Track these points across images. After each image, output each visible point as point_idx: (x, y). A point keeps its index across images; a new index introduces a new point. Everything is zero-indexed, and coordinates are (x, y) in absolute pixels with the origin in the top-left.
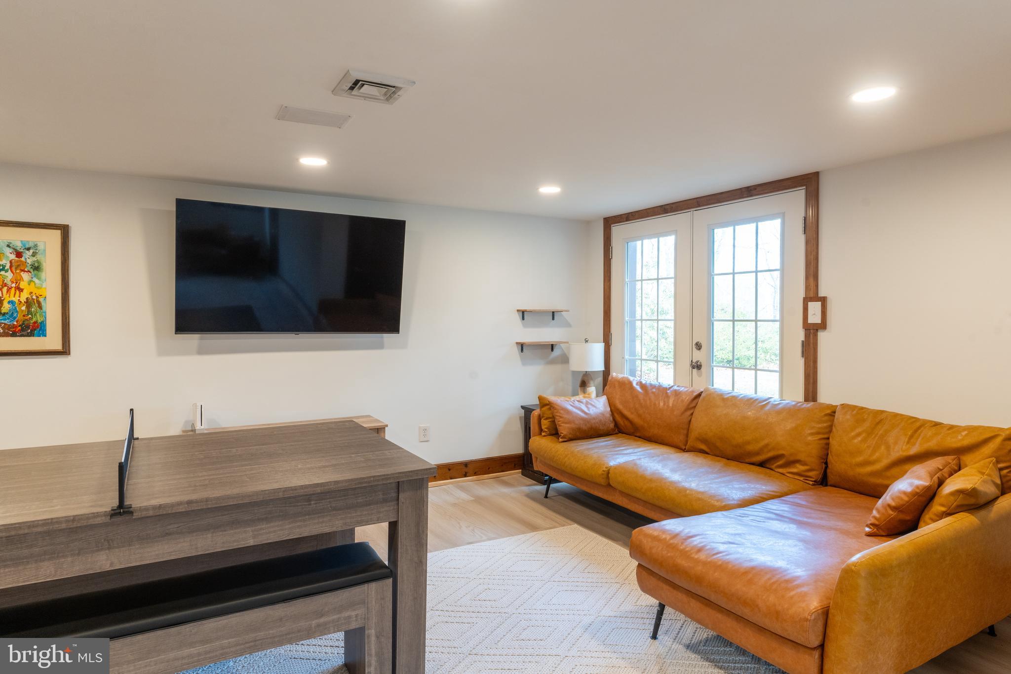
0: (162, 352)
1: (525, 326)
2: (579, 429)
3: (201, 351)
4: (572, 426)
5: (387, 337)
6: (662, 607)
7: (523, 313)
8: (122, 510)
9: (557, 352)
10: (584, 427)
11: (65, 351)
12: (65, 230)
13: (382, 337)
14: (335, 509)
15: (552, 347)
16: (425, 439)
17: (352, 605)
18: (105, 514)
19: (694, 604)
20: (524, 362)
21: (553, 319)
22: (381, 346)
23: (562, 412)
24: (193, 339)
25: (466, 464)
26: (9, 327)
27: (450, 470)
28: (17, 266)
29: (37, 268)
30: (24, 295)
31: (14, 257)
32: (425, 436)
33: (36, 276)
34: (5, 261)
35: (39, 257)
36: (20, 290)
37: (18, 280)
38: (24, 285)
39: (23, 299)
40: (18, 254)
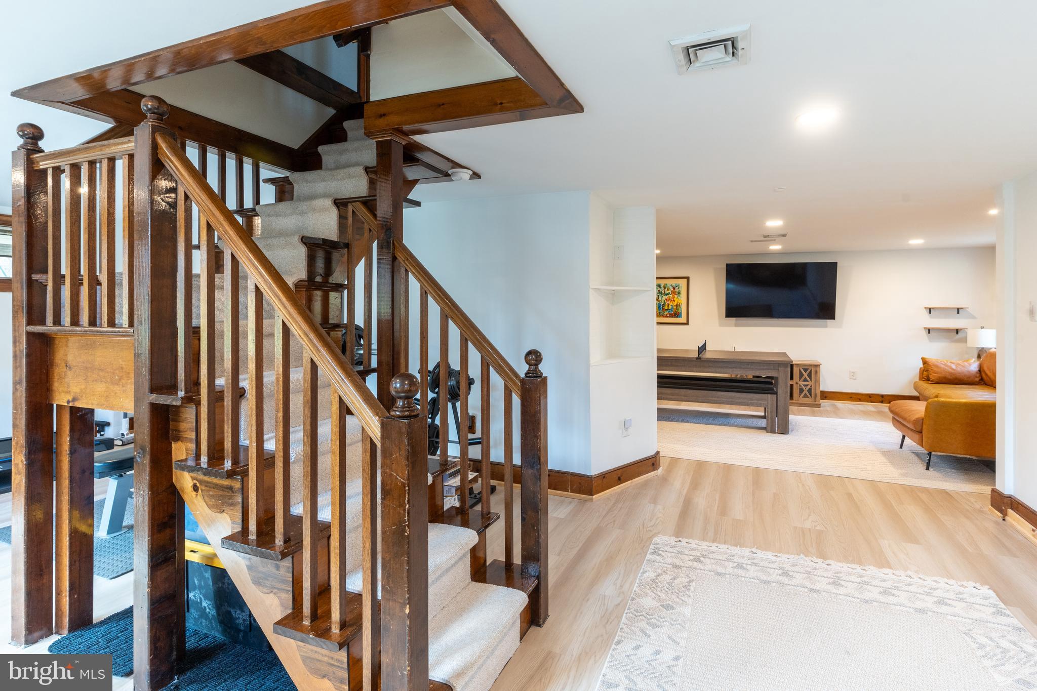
0: (721, 325)
1: (931, 317)
2: (945, 378)
3: (736, 325)
4: (940, 375)
5: (829, 322)
6: (904, 437)
7: (930, 310)
8: (699, 358)
9: (960, 335)
10: (949, 377)
11: (687, 323)
12: (688, 278)
13: (827, 322)
14: (756, 369)
15: (957, 331)
16: (854, 378)
17: (762, 400)
18: (695, 358)
19: (901, 426)
20: (931, 340)
21: (958, 313)
22: (826, 326)
23: (933, 367)
24: (733, 320)
25: (882, 396)
26: (670, 314)
27: (870, 397)
28: (673, 293)
29: (679, 293)
30: (676, 303)
31: (672, 289)
32: (853, 376)
33: (679, 296)
34: (670, 291)
35: (680, 289)
36: (674, 301)
37: (673, 298)
38: (675, 299)
39: (675, 304)
40: (674, 288)
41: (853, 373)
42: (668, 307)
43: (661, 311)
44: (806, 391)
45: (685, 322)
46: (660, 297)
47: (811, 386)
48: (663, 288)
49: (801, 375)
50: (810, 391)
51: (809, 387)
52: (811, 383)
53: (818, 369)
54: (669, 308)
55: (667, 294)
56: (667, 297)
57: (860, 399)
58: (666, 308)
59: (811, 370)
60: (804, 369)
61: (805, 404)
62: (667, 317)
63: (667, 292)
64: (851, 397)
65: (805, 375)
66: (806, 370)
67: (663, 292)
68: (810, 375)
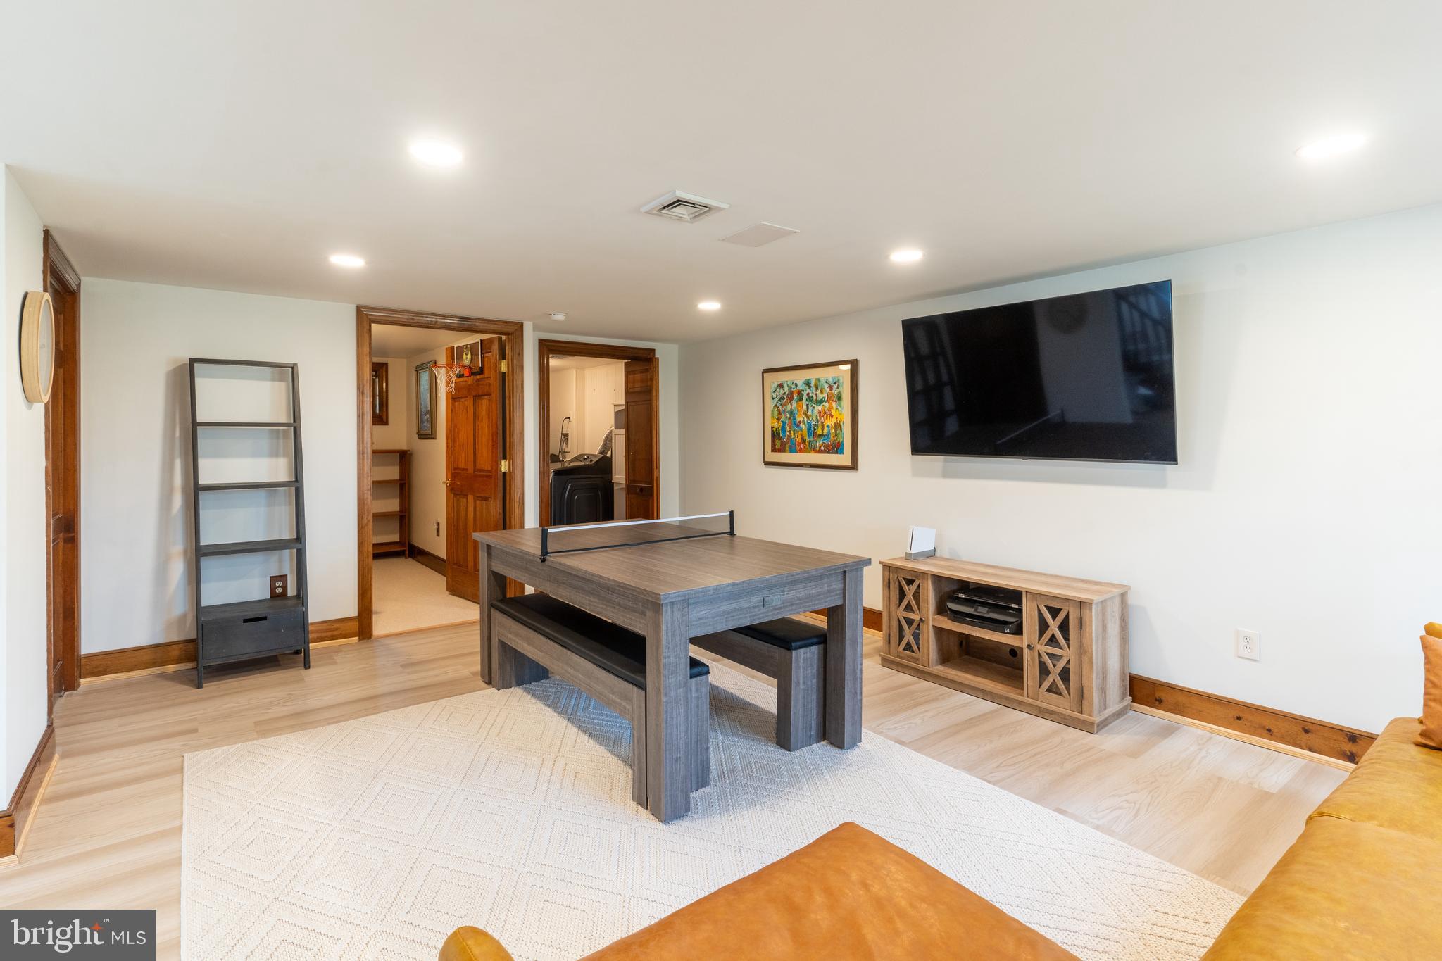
3: (946, 475)
11: (854, 467)
12: (854, 363)
16: (1250, 656)
24: (936, 462)
25: (1352, 736)
26: (827, 446)
27: (1306, 731)
28: (830, 398)
29: (839, 398)
30: (834, 420)
31: (828, 390)
32: (1248, 649)
33: (840, 404)
34: (825, 395)
35: (840, 388)
36: (832, 416)
37: (831, 408)
38: (833, 412)
39: (833, 424)
40: (831, 388)
41: (1248, 639)
42: (823, 430)
43: (811, 439)
44: (1054, 676)
45: (848, 463)
46: (810, 408)
47: (1068, 662)
48: (813, 389)
49: (1044, 626)
50: (1065, 675)
51: (1061, 664)
52: (1068, 654)
53: (1086, 613)
54: (825, 433)
55: (821, 402)
56: (820, 408)
57: (1269, 731)
58: (819, 432)
59: (1067, 616)
60: (1049, 609)
61: (1052, 713)
62: (820, 452)
63: (820, 397)
64: (1239, 718)
65: (1054, 626)
66: (1055, 612)
67: (815, 398)
68: (1064, 627)
